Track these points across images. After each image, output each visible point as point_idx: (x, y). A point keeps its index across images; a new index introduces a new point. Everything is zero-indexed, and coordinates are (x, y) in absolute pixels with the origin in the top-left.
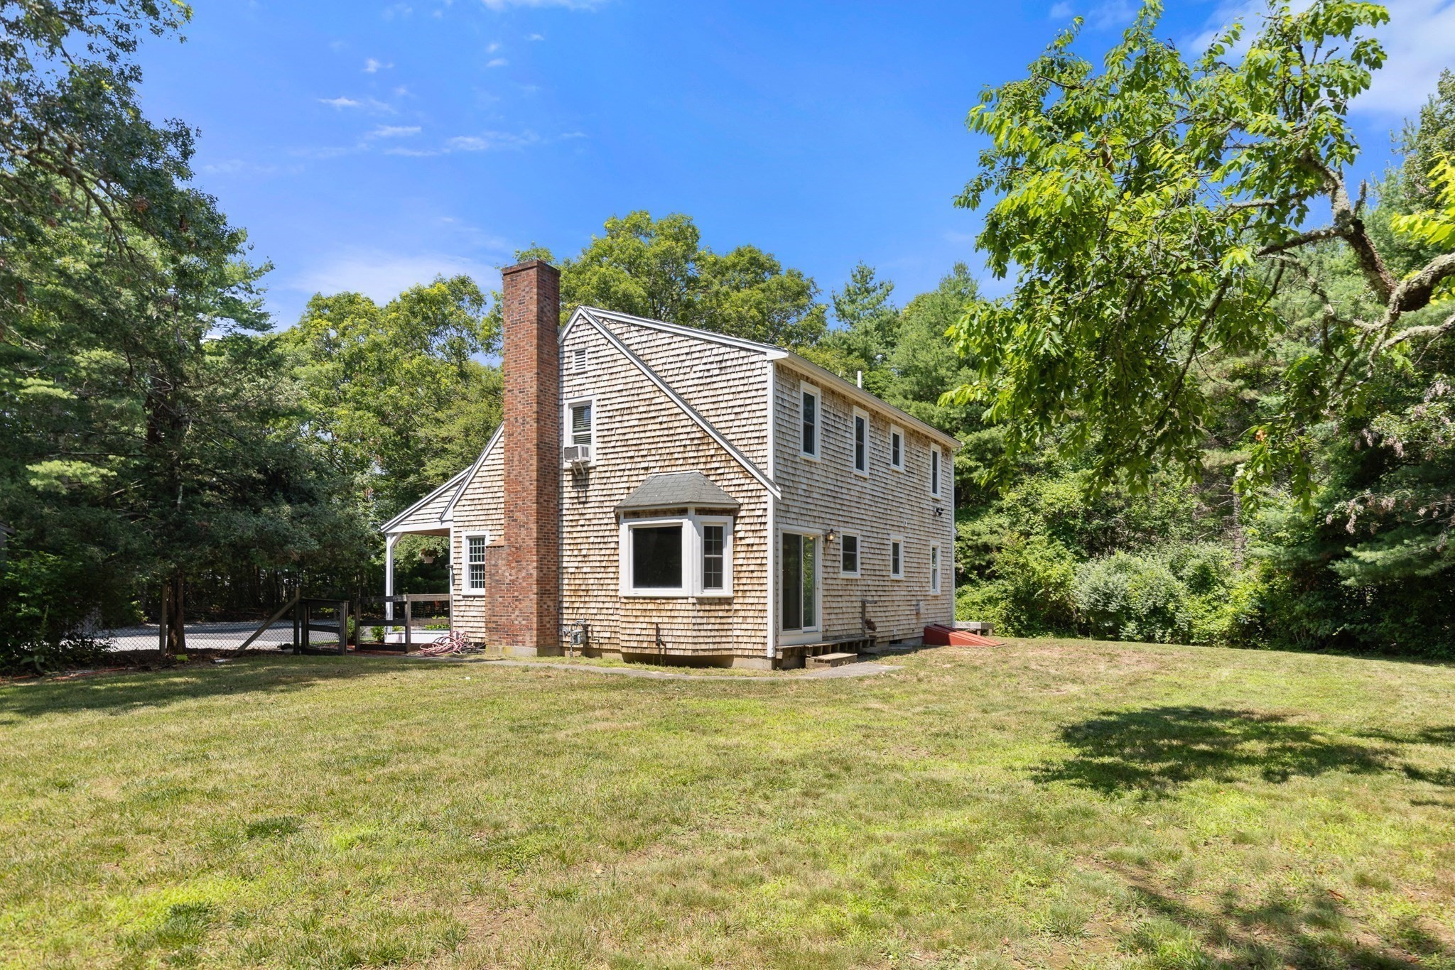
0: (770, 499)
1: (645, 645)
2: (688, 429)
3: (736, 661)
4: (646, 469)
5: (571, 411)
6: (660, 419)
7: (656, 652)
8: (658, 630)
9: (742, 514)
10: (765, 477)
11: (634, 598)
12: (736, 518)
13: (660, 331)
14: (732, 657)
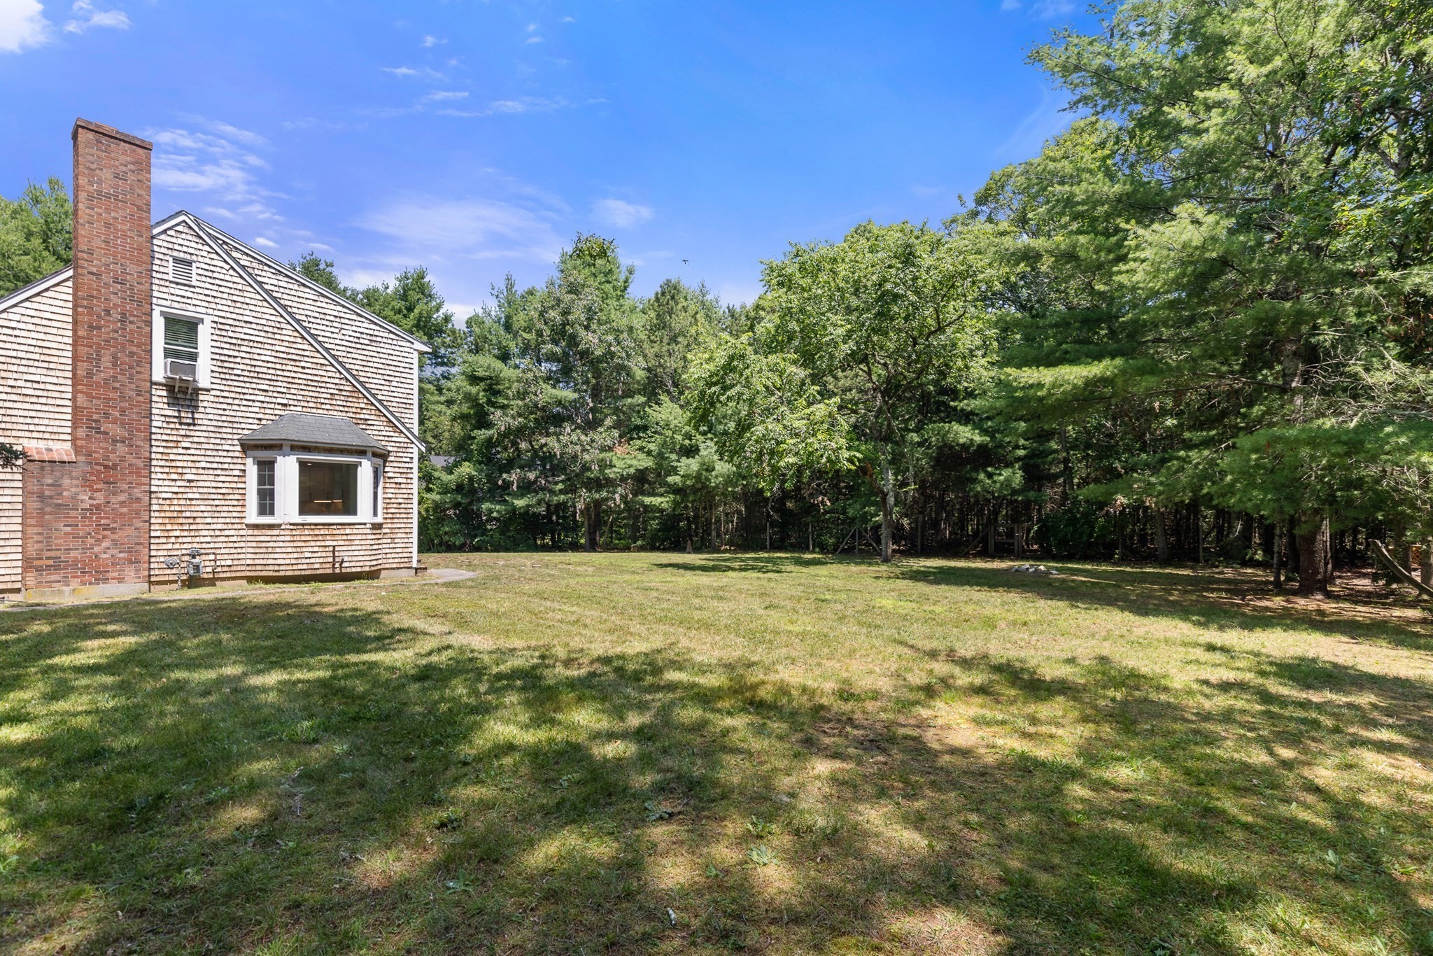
0: (415, 451)
1: (317, 566)
2: (337, 381)
3: (383, 573)
4: (285, 405)
5: (162, 320)
6: (303, 364)
7: (330, 571)
8: (334, 552)
9: (391, 459)
10: (412, 434)
11: (303, 525)
12: (385, 462)
13: (304, 285)
14: (380, 570)
